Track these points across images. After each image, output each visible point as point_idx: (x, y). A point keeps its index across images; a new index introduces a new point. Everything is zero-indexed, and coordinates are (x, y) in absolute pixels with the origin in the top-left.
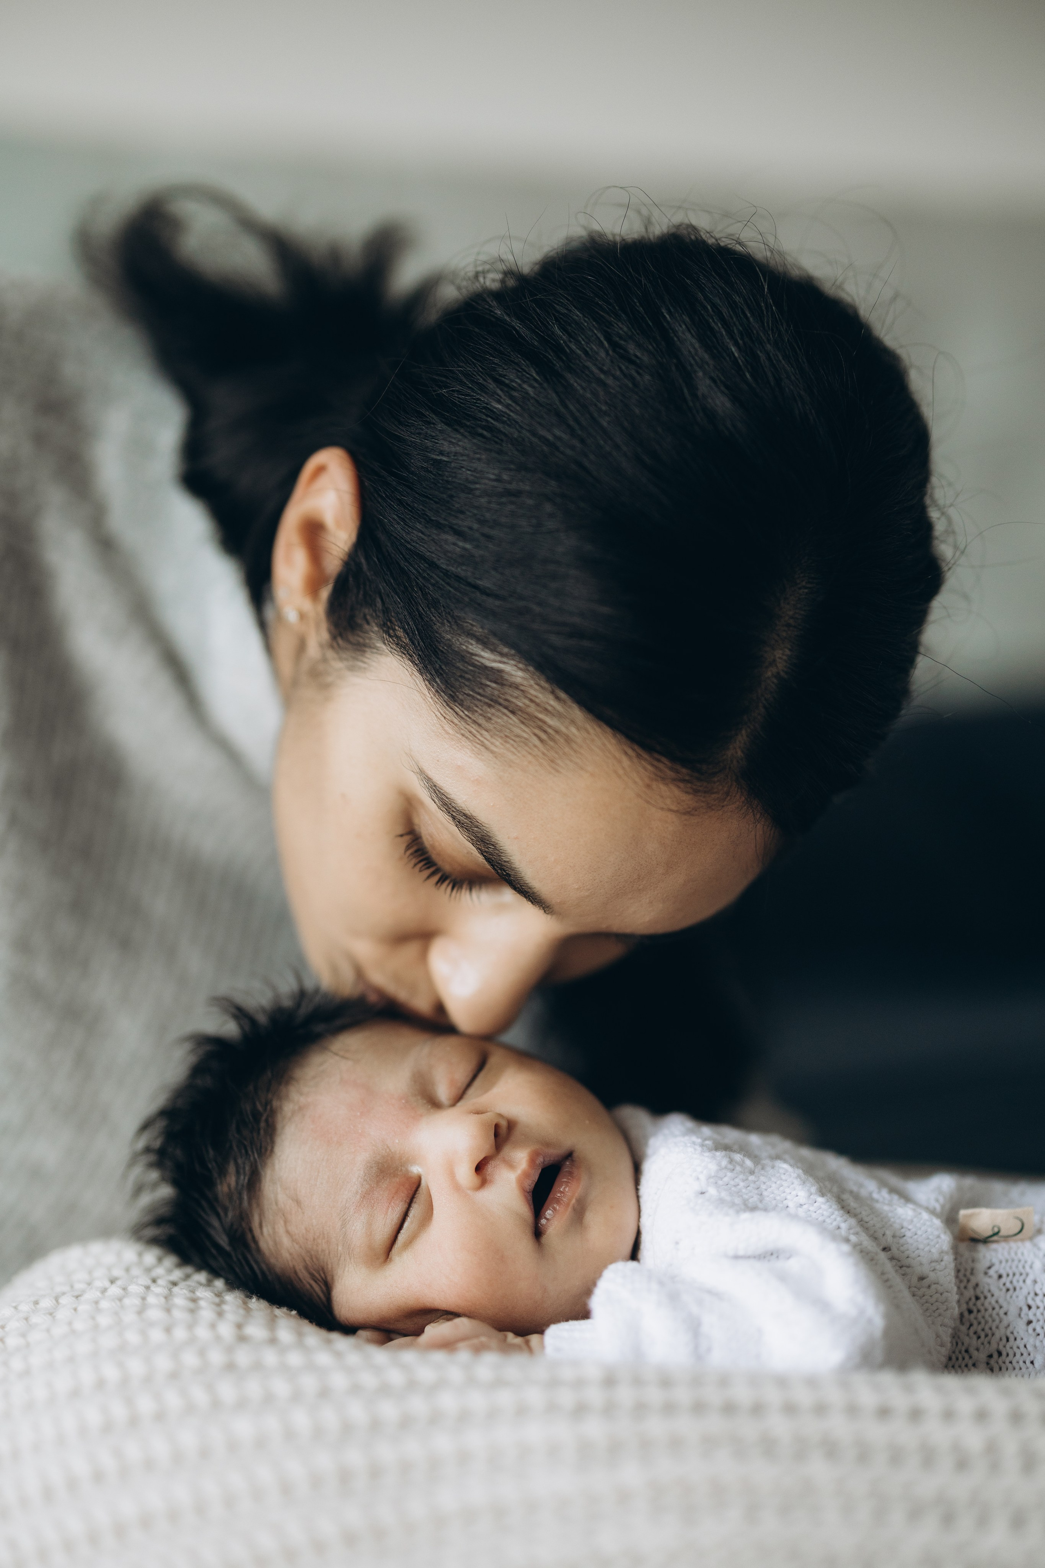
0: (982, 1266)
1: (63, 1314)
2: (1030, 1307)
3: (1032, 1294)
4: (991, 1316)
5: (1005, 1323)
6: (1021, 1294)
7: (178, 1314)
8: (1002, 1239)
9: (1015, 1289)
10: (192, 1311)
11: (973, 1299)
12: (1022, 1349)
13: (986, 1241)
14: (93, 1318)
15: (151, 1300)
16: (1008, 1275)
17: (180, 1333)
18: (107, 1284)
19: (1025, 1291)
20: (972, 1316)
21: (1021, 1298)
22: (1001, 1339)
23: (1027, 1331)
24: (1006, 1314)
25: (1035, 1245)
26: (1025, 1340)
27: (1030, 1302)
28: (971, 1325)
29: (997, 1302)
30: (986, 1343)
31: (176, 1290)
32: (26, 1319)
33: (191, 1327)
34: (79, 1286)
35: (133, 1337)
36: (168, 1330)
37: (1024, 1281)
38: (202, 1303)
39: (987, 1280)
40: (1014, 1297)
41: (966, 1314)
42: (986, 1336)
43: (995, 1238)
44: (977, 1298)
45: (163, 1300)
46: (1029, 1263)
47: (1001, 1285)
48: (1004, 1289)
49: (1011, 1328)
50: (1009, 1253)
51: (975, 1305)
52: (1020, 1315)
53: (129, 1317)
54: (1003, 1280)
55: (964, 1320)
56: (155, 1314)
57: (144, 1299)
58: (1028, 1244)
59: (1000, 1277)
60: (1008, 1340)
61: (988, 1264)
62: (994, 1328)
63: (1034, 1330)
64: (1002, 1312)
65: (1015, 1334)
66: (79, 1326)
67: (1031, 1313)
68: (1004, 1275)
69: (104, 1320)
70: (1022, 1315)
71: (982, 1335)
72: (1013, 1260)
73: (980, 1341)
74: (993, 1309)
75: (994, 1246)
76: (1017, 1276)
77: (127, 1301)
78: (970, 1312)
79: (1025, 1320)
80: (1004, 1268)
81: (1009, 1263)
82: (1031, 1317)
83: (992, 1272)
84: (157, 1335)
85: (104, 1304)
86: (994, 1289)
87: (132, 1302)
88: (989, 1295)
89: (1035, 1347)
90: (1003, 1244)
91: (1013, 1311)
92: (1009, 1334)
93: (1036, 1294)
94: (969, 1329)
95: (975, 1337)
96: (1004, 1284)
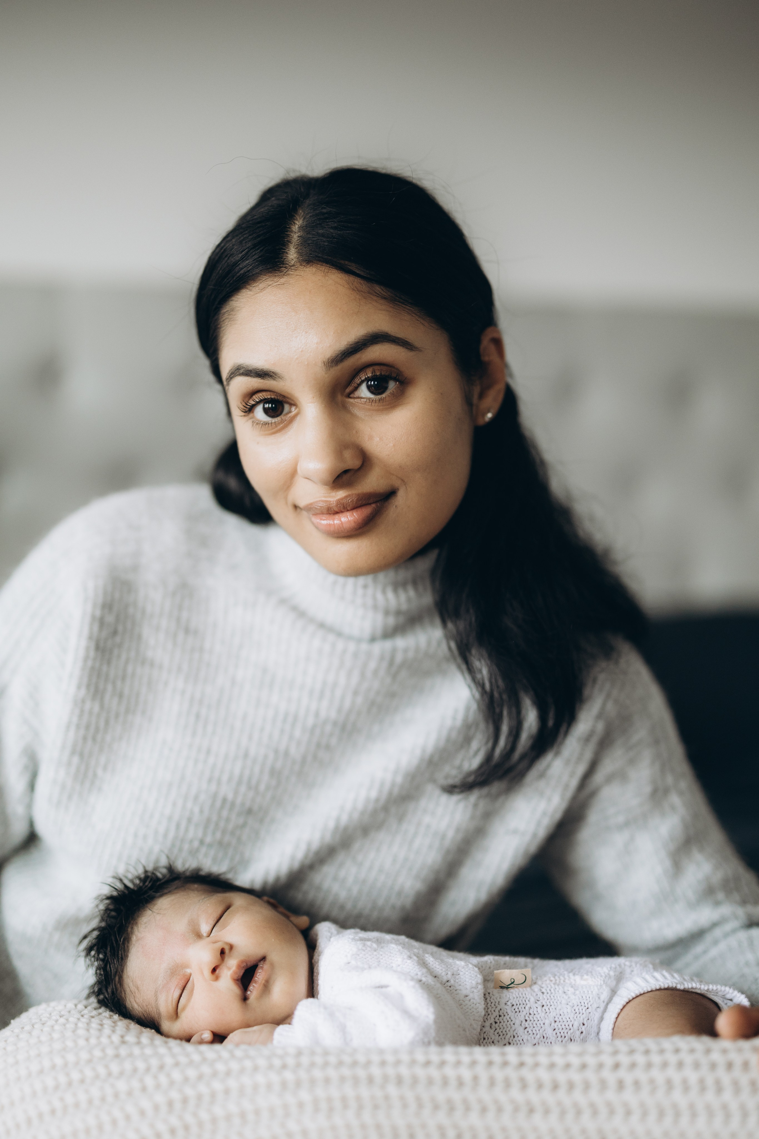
0: (503, 1001)
1: (35, 1033)
2: (526, 1021)
3: (528, 1014)
4: (506, 1025)
5: (513, 1028)
6: (522, 1014)
7: (93, 1032)
8: (516, 986)
9: (520, 1012)
10: (100, 1030)
11: (498, 1016)
12: (521, 1041)
13: (507, 987)
14: (50, 1034)
15: (80, 1025)
16: (517, 1005)
17: (93, 1041)
18: (58, 1017)
19: (524, 1013)
20: (497, 1025)
21: (523, 1016)
22: (511, 1037)
23: (524, 1032)
24: (514, 1024)
25: (532, 990)
26: (523, 1037)
27: (527, 1018)
28: (496, 1029)
29: (510, 1018)
30: (503, 1038)
31: (93, 1020)
32: (18, 1036)
33: (98, 1038)
34: (44, 1019)
35: (70, 1044)
36: (87, 1040)
37: (525, 1008)
38: (106, 1026)
39: (506, 1007)
40: (519, 1016)
41: (494, 1023)
42: (503, 1035)
43: (512, 985)
44: (500, 1016)
45: (86, 1025)
46: (528, 999)
47: (513, 1010)
48: (514, 1012)
49: (516, 1031)
50: (519, 994)
51: (498, 1019)
52: (521, 1025)
53: (68, 1034)
54: (514, 1007)
55: (492, 1027)
56: (81, 1032)
57: (76, 1024)
58: (528, 989)
59: (513, 1005)
60: (514, 1037)
61: (507, 1000)
62: (507, 1031)
63: (528, 1032)
64: (512, 1023)
65: (518, 1034)
66: (43, 1038)
67: (527, 1024)
68: (515, 1005)
69: (56, 1036)
70: (522, 1025)
71: (501, 1035)
72: (520, 997)
73: (500, 1037)
74: (508, 1021)
75: (511, 990)
76: (522, 1005)
77: (68, 1026)
78: (496, 1023)
79: (524, 1027)
80: (516, 1001)
81: (518, 999)
82: (527, 1026)
83: (509, 1003)
84: (82, 1042)
85: (57, 1027)
86: (509, 1012)
87: (70, 1026)
88: (506, 1015)
89: (528, 1040)
90: (516, 989)
91: (518, 1023)
92: (515, 1034)
93: (530, 1014)
94: (495, 1031)
95: (497, 1035)
96: (514, 1009)
